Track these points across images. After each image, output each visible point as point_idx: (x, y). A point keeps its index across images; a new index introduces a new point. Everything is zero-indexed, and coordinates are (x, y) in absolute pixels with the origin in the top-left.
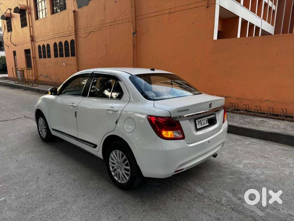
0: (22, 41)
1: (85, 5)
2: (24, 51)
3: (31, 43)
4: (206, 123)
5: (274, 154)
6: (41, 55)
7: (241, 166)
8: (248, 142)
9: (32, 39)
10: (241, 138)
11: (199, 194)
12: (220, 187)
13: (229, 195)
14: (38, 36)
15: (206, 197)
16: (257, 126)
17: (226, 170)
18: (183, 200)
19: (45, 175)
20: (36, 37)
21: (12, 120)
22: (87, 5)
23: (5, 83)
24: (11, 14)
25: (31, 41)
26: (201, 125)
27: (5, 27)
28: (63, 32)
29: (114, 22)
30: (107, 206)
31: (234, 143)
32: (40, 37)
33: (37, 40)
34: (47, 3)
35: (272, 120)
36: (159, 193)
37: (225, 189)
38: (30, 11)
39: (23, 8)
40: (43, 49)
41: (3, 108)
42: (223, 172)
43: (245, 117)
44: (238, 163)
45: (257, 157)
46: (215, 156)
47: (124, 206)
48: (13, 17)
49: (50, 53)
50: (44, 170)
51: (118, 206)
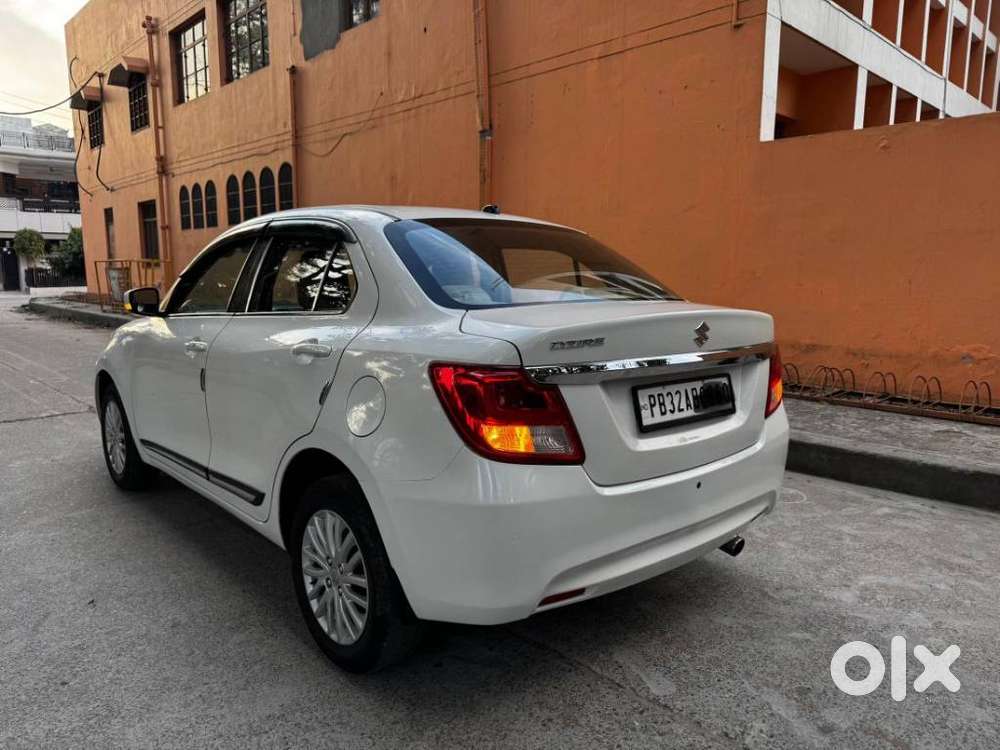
0: (131, 174)
1: (327, 49)
2: (136, 206)
3: (157, 180)
4: (683, 405)
5: (990, 554)
6: (189, 218)
7: (848, 597)
8: (886, 510)
9: (164, 168)
10: (858, 495)
11: (656, 700)
12: (748, 674)
13: (782, 713)
14: (179, 156)
15: (681, 717)
16: (924, 448)
17: (783, 609)
18: (583, 721)
19: (74, 604)
20: (175, 161)
21: (42, 418)
22: (333, 47)
23: (72, 312)
24: (102, 89)
25: (158, 172)
26: (663, 414)
27: (83, 132)
28: (258, 141)
29: (419, 97)
30: (267, 732)
31: (829, 512)
32: (187, 160)
33: (176, 172)
34: (211, 48)
35: (985, 428)
36: (488, 691)
37: (768, 686)
38: (160, 76)
39: (139, 67)
40: (193, 198)
41: (31, 382)
42: (768, 617)
43: (879, 418)
44: (837, 583)
45: (921, 564)
46: (733, 546)
47: (333, 735)
48: (109, 101)
49: (216, 209)
50: (79, 588)
51: (307, 736)
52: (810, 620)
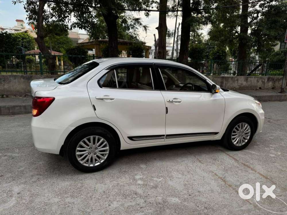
13: (15, 154)
37: (20, 156)
42: (33, 169)
44: (22, 193)
52: (22, 174)
